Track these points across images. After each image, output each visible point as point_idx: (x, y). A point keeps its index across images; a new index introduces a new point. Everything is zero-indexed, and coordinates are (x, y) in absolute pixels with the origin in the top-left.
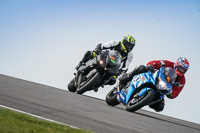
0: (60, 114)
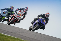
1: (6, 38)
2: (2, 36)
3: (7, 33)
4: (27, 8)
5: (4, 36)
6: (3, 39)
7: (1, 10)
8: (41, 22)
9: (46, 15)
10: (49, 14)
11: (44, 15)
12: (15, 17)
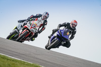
0: (23, 56)
1: (14, 63)
2: (8, 60)
3: (15, 55)
4: (47, 13)
5: (11, 60)
6: (9, 65)
7: (19, 22)
8: (61, 35)
9: (72, 24)
10: (76, 22)
11: (68, 24)
12: (28, 29)
